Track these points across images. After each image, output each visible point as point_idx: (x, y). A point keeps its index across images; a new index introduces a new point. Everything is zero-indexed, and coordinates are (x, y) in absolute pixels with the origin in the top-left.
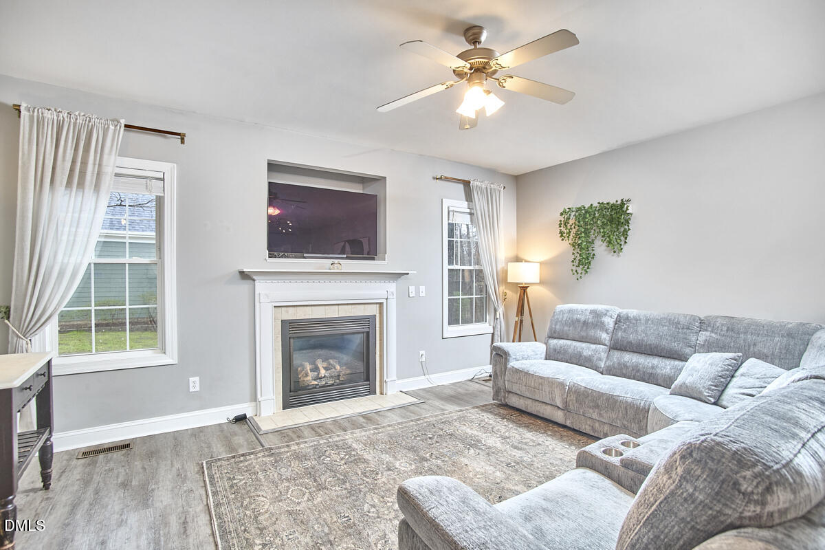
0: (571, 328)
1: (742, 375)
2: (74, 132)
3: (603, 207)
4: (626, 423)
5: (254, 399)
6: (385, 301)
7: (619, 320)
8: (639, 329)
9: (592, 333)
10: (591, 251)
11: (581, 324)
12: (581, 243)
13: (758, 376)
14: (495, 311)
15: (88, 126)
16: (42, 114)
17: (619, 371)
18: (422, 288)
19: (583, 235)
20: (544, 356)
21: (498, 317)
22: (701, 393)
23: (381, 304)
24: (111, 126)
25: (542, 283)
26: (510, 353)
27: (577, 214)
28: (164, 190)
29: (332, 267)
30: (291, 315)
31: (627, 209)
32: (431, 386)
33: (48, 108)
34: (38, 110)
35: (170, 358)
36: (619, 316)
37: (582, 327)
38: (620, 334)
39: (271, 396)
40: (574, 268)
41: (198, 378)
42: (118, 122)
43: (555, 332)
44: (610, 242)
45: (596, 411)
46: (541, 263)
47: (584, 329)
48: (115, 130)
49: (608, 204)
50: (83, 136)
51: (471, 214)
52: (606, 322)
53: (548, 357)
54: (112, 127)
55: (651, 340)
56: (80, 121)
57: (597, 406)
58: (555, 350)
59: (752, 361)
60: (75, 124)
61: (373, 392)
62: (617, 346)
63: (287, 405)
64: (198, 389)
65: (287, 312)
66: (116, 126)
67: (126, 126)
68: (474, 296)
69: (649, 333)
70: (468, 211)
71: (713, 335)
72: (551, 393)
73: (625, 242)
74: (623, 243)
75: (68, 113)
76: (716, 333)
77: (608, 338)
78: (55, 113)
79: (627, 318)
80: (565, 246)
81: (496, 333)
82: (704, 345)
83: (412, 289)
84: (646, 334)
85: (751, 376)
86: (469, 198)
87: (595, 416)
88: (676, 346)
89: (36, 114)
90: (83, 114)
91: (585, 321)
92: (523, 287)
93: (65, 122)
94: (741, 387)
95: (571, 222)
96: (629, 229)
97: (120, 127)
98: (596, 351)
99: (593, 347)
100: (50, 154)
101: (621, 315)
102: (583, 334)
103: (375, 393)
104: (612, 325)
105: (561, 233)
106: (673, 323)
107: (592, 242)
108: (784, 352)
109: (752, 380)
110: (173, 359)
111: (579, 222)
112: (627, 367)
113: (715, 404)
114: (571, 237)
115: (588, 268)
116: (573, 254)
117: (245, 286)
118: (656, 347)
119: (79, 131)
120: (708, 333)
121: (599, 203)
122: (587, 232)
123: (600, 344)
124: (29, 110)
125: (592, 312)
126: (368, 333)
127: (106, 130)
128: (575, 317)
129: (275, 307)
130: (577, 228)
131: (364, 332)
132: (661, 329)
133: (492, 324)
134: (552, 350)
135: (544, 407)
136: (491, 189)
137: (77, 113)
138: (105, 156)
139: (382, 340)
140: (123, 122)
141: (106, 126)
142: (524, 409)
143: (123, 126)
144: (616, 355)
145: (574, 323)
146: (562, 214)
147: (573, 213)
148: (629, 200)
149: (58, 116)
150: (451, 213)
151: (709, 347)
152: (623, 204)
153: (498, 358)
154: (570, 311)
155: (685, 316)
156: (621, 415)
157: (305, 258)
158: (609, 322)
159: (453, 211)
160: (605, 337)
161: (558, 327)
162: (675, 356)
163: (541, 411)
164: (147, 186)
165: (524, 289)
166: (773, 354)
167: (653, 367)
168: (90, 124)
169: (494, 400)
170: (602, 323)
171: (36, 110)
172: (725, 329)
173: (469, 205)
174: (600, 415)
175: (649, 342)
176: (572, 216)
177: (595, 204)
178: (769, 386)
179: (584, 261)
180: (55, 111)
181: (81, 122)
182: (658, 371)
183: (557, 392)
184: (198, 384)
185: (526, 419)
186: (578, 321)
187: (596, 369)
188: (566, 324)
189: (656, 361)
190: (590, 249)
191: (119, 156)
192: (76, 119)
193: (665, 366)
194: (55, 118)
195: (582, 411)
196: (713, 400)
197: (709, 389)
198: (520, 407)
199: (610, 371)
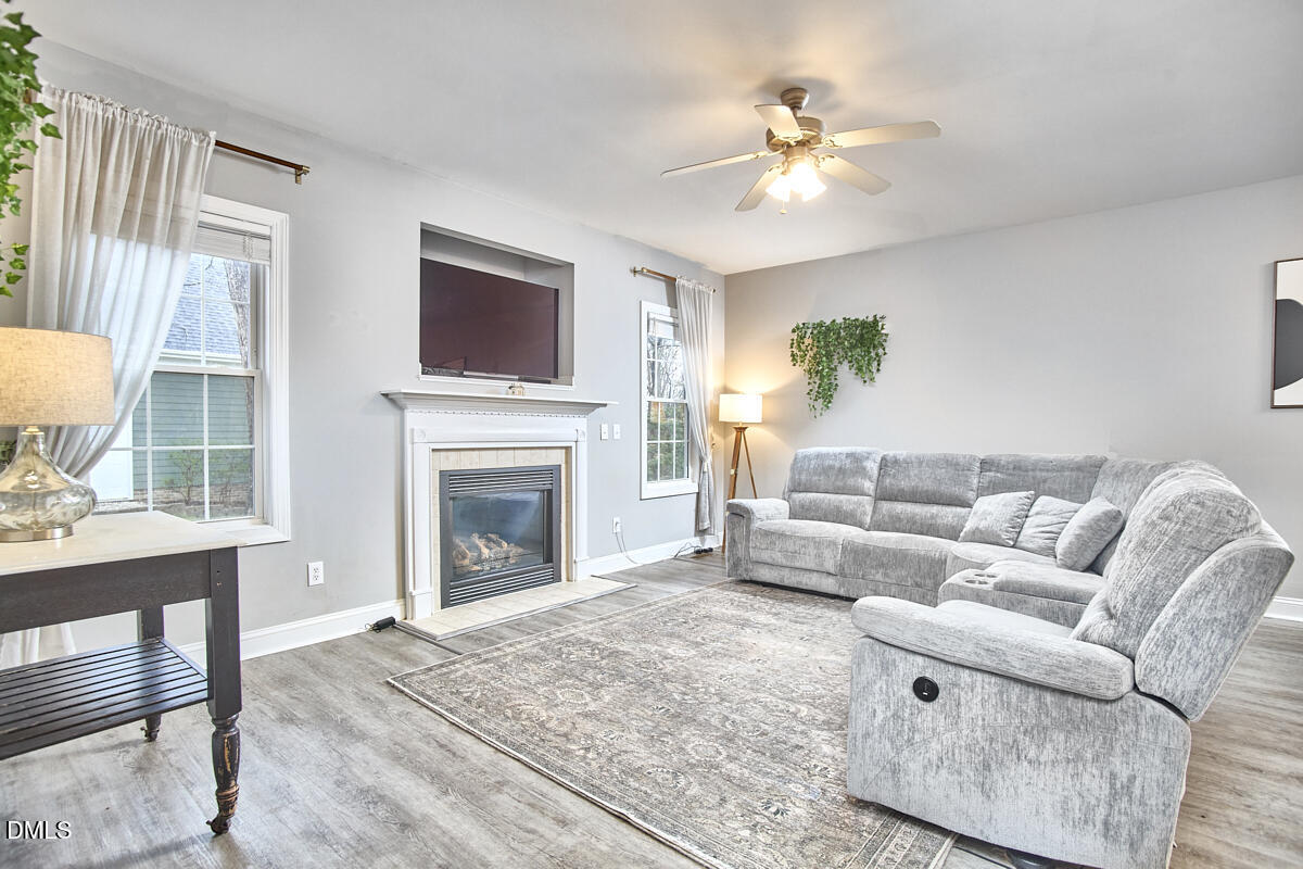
0: (822, 478)
1: (1037, 514)
2: (131, 142)
3: (850, 325)
4: (918, 579)
5: (403, 593)
6: (573, 445)
7: (884, 464)
8: (912, 474)
9: (851, 482)
10: (833, 381)
11: (835, 472)
12: (823, 369)
13: (1055, 512)
14: (702, 461)
15: (156, 134)
16: (77, 103)
17: (890, 526)
18: (617, 428)
19: (824, 359)
20: (787, 516)
21: (706, 470)
22: (999, 536)
23: (568, 449)
24: (193, 141)
25: (764, 423)
26: (754, 511)
27: (815, 332)
28: (270, 256)
29: (510, 391)
30: (453, 463)
31: (882, 328)
32: (635, 566)
33: (89, 94)
34: (71, 94)
35: (280, 530)
36: (883, 459)
37: (837, 475)
38: (888, 481)
39: (427, 588)
40: (812, 403)
41: (321, 563)
42: (206, 135)
43: (799, 484)
44: (860, 369)
45: (881, 571)
46: (765, 396)
47: (840, 476)
48: (200, 148)
49: (857, 320)
50: (149, 152)
51: (675, 325)
52: (868, 468)
53: (793, 515)
54: (195, 143)
55: (928, 485)
56: (141, 124)
57: (882, 565)
58: (802, 507)
59: (1043, 499)
60: (134, 128)
61: (556, 578)
62: (883, 495)
63: (446, 602)
64: (321, 580)
65: (447, 458)
66: (202, 141)
67: (218, 143)
68: (659, 442)
69: (924, 478)
70: (671, 320)
71: (999, 475)
72: (819, 556)
73: (878, 370)
74: (874, 370)
75: (122, 109)
76: (1002, 473)
77: (872, 487)
78: (100, 106)
79: (896, 461)
80: (797, 373)
81: (703, 492)
82: (988, 487)
83: (605, 428)
84: (921, 479)
85: (1046, 513)
86: (673, 302)
87: (879, 577)
88: (957, 490)
89: (65, 101)
90: (146, 113)
91: (841, 468)
92: (740, 428)
93: (118, 123)
94: (1038, 526)
95: (808, 341)
96: (885, 354)
97: (209, 143)
98: (859, 504)
99: (855, 498)
100: (93, 176)
101: (888, 458)
102: (840, 484)
103: (560, 580)
104: (876, 472)
105: (793, 355)
106: (951, 463)
107: (835, 369)
108: (1074, 486)
109: (1046, 517)
110: (284, 533)
111: (819, 342)
112: (900, 520)
113: (1013, 547)
114: (807, 361)
115: (830, 402)
116: (809, 383)
117: (389, 417)
118: (934, 494)
119: (141, 142)
120: (992, 474)
121: (844, 319)
122: (829, 356)
123: (862, 495)
124: (54, 94)
125: (848, 455)
126: (550, 492)
127: (185, 147)
128: (827, 463)
129: (433, 450)
130: (815, 349)
131: (543, 491)
132: (938, 471)
133: (697, 480)
134: (798, 508)
135: (807, 575)
136: (699, 291)
137: (137, 111)
138: (185, 191)
139: (569, 501)
140: (213, 135)
141: (186, 140)
142: (778, 582)
143: (213, 142)
144: (885, 506)
145: (826, 470)
146: (794, 331)
147: (810, 331)
148: (882, 318)
149: (105, 111)
150: (651, 322)
151: (993, 488)
152: (875, 322)
153: (736, 519)
154: (818, 456)
155: (965, 457)
156: (912, 571)
157: (465, 376)
158: (872, 467)
159: (654, 319)
160: (869, 486)
161: (803, 477)
162: (956, 502)
163: (804, 582)
164: (244, 247)
165: (741, 430)
166: (1063, 490)
167: (932, 517)
168: (159, 132)
169: (729, 576)
170: (864, 469)
171: (67, 95)
172: (1011, 466)
173: (671, 311)
174: (886, 575)
175: (925, 488)
176: (808, 334)
177: (839, 320)
178: (1071, 521)
179: (825, 392)
180: (101, 101)
181: (144, 127)
182: (939, 521)
183: (827, 553)
184: (321, 573)
185: (782, 594)
186: (831, 467)
187: (861, 525)
188: (815, 474)
189: (935, 509)
190: (833, 378)
191: (205, 193)
192: (136, 121)
193: (947, 514)
194: (100, 113)
195: (861, 574)
196: (1012, 543)
197: (1007, 532)
198: (772, 581)
199: (878, 526)
